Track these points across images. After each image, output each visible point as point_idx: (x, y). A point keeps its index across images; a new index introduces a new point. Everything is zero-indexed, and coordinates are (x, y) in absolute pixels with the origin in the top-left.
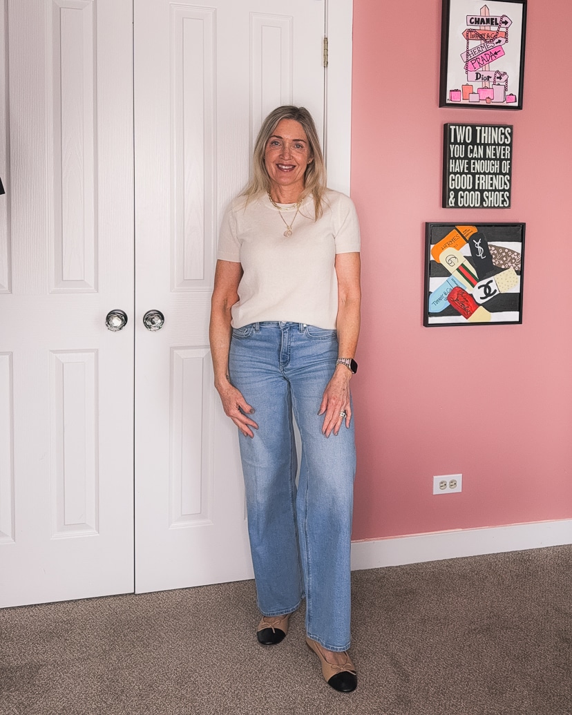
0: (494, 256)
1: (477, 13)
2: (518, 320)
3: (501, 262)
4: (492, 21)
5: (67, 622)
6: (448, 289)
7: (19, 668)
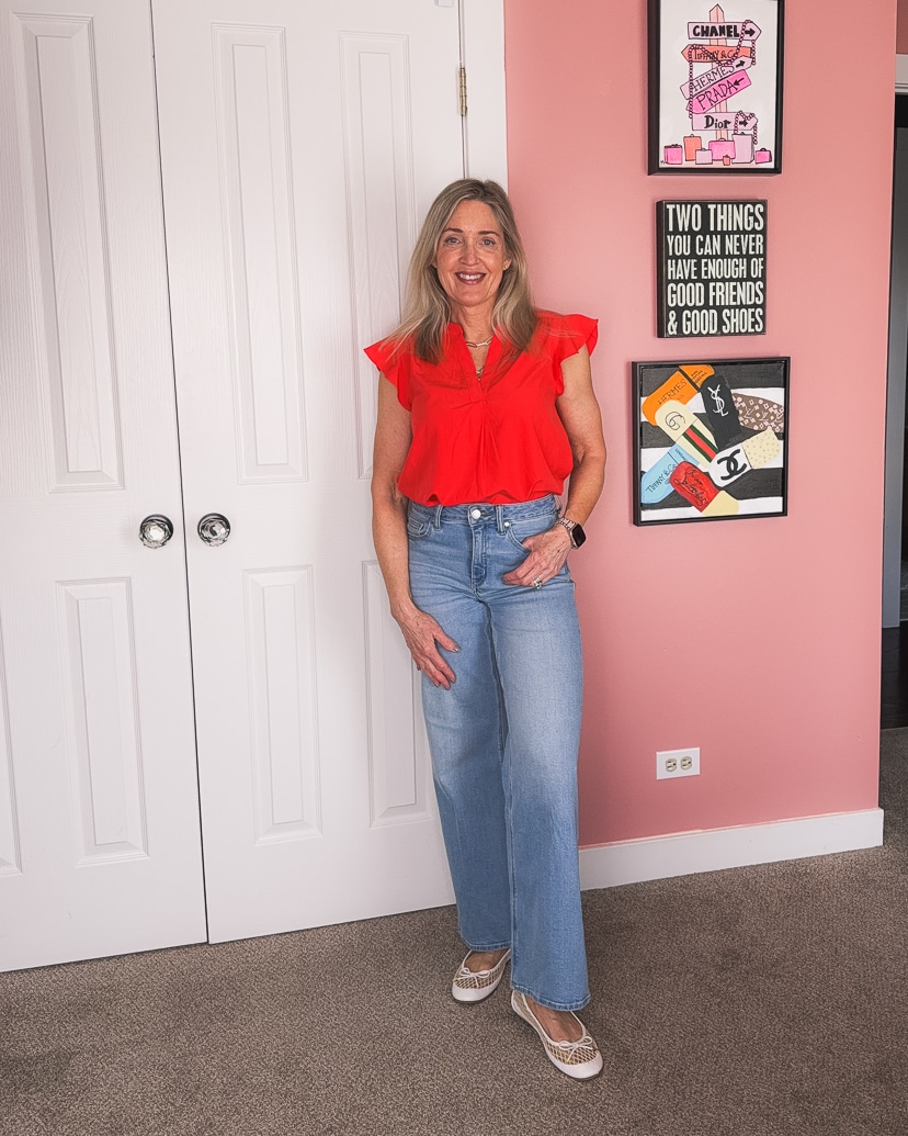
0: (741, 412)
1: (704, 18)
2: (781, 510)
3: (753, 420)
4: (728, 31)
5: (110, 988)
6: (670, 466)
7: (41, 1058)
